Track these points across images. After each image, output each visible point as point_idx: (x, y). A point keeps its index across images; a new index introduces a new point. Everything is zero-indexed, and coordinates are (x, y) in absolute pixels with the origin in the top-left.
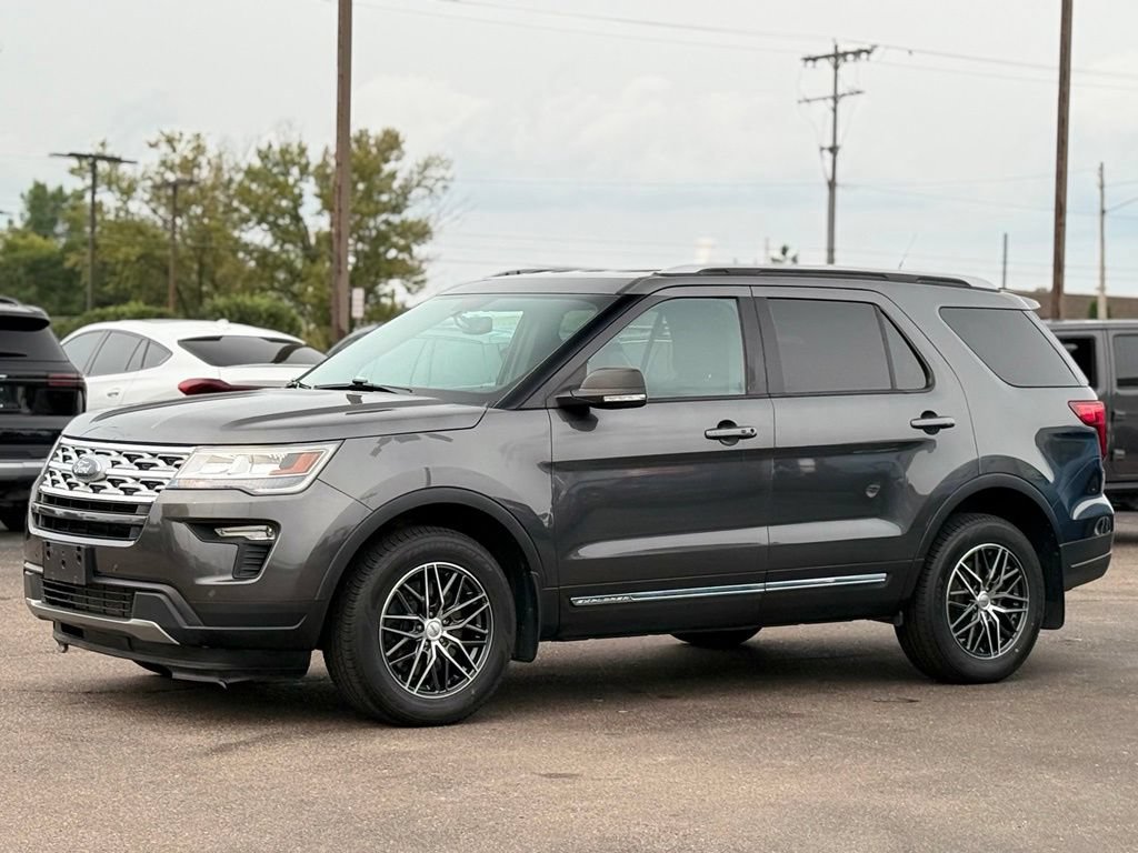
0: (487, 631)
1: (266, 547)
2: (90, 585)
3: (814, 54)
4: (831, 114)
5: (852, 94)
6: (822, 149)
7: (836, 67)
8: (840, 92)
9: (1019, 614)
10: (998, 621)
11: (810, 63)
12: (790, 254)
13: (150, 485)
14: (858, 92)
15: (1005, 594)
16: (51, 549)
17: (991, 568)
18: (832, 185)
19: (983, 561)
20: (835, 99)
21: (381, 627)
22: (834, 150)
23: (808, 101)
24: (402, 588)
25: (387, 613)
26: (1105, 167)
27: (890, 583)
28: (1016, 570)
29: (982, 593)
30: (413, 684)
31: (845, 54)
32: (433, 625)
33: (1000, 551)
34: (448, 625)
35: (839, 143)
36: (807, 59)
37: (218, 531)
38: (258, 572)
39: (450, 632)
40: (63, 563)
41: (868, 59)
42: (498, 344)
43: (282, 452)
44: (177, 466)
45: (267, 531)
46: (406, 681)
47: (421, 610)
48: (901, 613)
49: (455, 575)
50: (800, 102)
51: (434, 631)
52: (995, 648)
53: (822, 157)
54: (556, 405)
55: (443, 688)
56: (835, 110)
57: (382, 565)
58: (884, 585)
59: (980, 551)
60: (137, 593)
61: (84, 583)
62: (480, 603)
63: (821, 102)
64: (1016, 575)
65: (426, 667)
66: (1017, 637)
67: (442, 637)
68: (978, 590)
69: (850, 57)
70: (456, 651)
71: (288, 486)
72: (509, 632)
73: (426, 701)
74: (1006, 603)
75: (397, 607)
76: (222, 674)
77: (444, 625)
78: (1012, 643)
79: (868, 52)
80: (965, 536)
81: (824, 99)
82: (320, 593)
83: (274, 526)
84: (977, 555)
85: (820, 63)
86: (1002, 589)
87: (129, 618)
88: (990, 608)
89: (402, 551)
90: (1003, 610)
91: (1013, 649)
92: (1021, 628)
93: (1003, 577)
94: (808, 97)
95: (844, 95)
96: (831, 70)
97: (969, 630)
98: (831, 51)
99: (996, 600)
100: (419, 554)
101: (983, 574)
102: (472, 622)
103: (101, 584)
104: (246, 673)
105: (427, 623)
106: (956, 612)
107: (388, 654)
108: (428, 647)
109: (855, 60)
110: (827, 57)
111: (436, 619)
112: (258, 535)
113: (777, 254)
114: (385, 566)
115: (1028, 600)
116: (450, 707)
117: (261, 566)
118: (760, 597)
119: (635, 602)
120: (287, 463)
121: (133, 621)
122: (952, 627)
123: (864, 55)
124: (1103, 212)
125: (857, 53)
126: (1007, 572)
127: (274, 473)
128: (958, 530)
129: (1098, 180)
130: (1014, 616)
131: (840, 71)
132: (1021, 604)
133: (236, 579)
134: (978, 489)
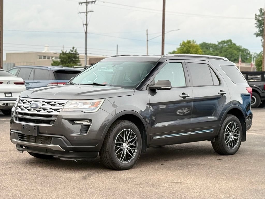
0: (136, 146)
1: (88, 126)
2: (38, 136)
3: (82, 2)
4: (86, 16)
5: (91, 12)
6: (84, 24)
7: (87, 5)
8: (88, 11)
9: (237, 138)
10: (234, 140)
11: (81, 4)
12: (75, 49)
13: (56, 110)
14: (92, 11)
15: (235, 134)
16: (25, 127)
17: (233, 127)
18: (86, 33)
19: (231, 126)
20: (87, 13)
21: (115, 146)
22: (86, 25)
23: (80, 13)
24: (119, 135)
25: (116, 142)
26: (148, 30)
27: (214, 131)
28: (237, 128)
29: (231, 133)
30: (121, 160)
31: (89, 2)
32: (125, 144)
33: (234, 123)
34: (128, 144)
35: (88, 23)
36: (80, 3)
37: (75, 122)
38: (86, 132)
39: (128, 146)
40: (29, 130)
41: (94, 4)
42: (53, 71)
43: (91, 102)
44: (63, 105)
45: (88, 122)
46: (120, 159)
47: (123, 141)
48: (215, 139)
49: (130, 132)
50: (78, 13)
51: (125, 146)
52: (234, 146)
53: (84, 26)
54: (149, 89)
55: (127, 160)
56: (87, 15)
57: (115, 130)
58: (213, 132)
59: (231, 123)
60: (53, 138)
61: (36, 135)
62: (134, 139)
63: (83, 13)
64: (237, 129)
65: (124, 155)
66: (237, 143)
67: (127, 148)
68: (230, 133)
69: (90, 3)
70: (130, 151)
71: (92, 110)
72: (141, 146)
73: (124, 164)
74: (235, 135)
75: (118, 140)
76: (75, 158)
77: (127, 145)
78: (236, 145)
79: (95, 2)
80: (228, 120)
81: (84, 12)
82: (102, 137)
83: (91, 120)
84: (230, 124)
85: (83, 4)
86: (235, 132)
87: (50, 144)
88: (232, 137)
89: (119, 126)
90: (235, 137)
91: (237, 146)
92: (238, 141)
93: (235, 129)
94: (81, 12)
95: (89, 12)
96: (86, 6)
97: (228, 142)
98: (85, 1)
99: (233, 135)
100: (123, 127)
101: (231, 128)
102: (133, 144)
103: (40, 136)
104: (82, 158)
105: (124, 144)
106: (226, 138)
107: (116, 152)
108: (124, 150)
109: (91, 4)
110: (85, 3)
111: (125, 143)
112: (85, 123)
113: (72, 49)
114: (116, 130)
115: (239, 135)
116: (130, 165)
117: (87, 131)
118: (189, 135)
119: (166, 138)
120: (93, 104)
121: (51, 145)
122: (225, 142)
123: (93, 3)
124: (148, 40)
125: (92, 2)
126: (236, 128)
127: (90, 107)
128: (227, 118)
129: (146, 33)
130: (236, 139)
131: (88, 6)
132: (238, 136)
133: (81, 134)
134: (231, 109)
